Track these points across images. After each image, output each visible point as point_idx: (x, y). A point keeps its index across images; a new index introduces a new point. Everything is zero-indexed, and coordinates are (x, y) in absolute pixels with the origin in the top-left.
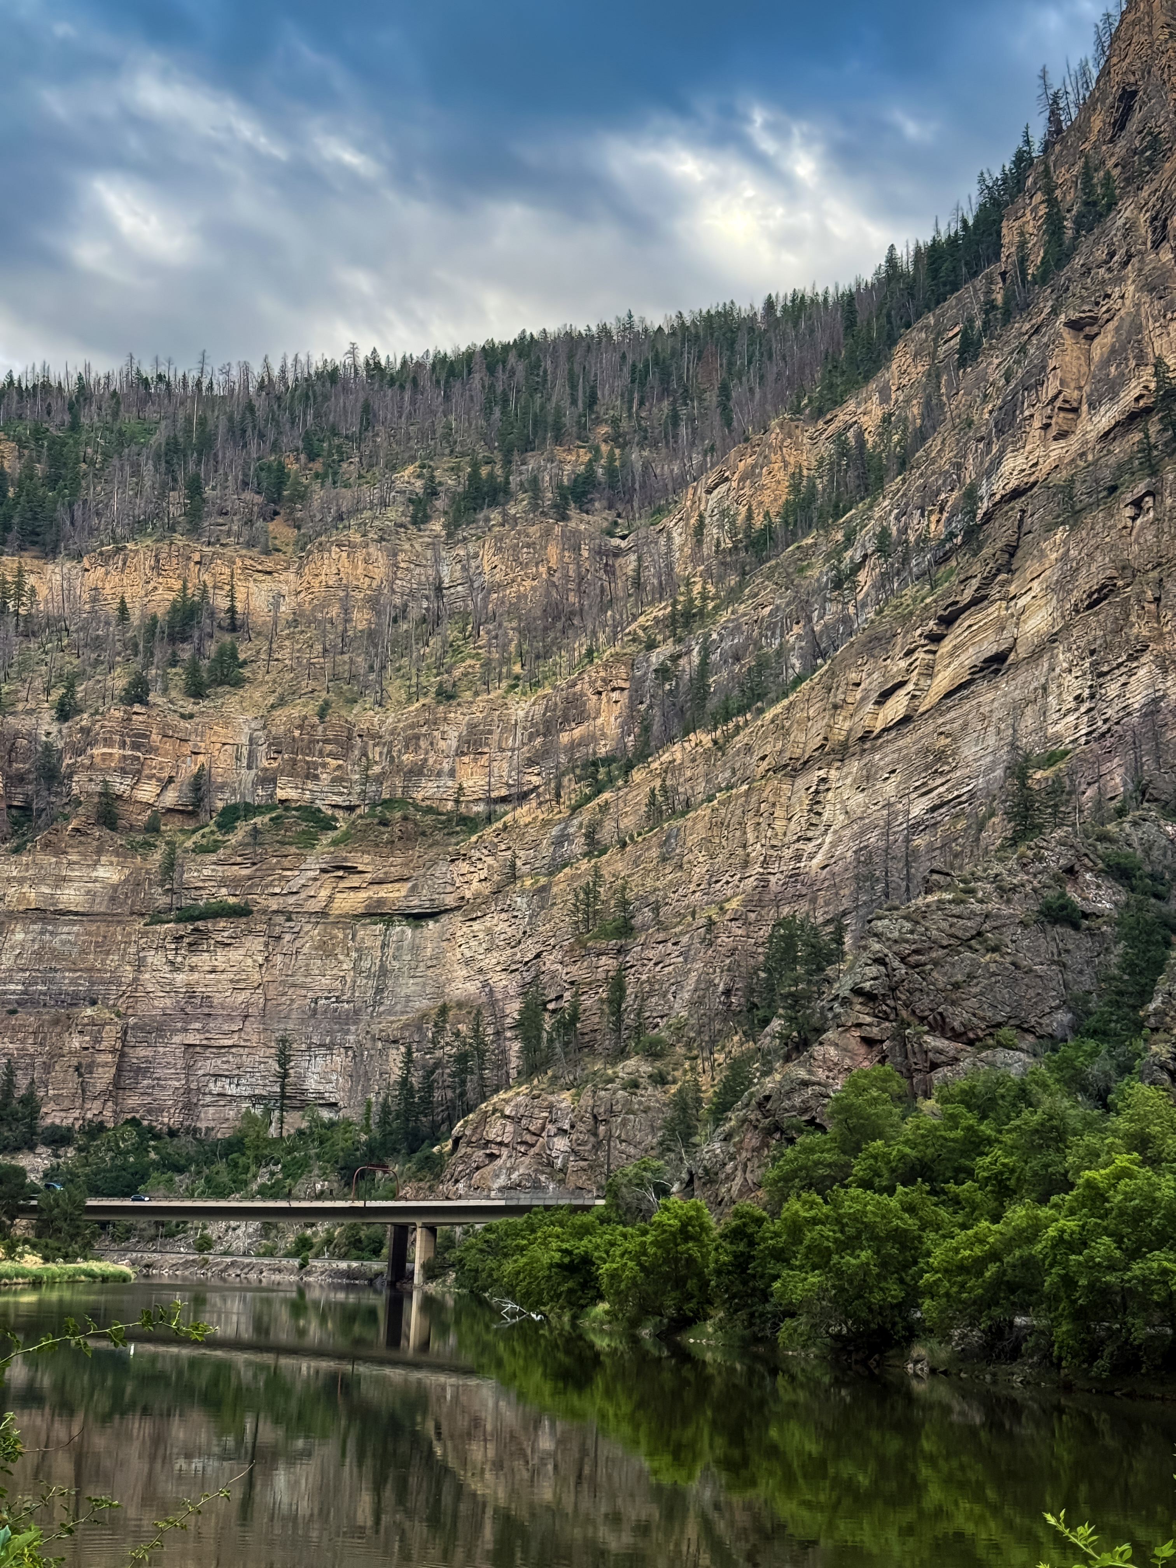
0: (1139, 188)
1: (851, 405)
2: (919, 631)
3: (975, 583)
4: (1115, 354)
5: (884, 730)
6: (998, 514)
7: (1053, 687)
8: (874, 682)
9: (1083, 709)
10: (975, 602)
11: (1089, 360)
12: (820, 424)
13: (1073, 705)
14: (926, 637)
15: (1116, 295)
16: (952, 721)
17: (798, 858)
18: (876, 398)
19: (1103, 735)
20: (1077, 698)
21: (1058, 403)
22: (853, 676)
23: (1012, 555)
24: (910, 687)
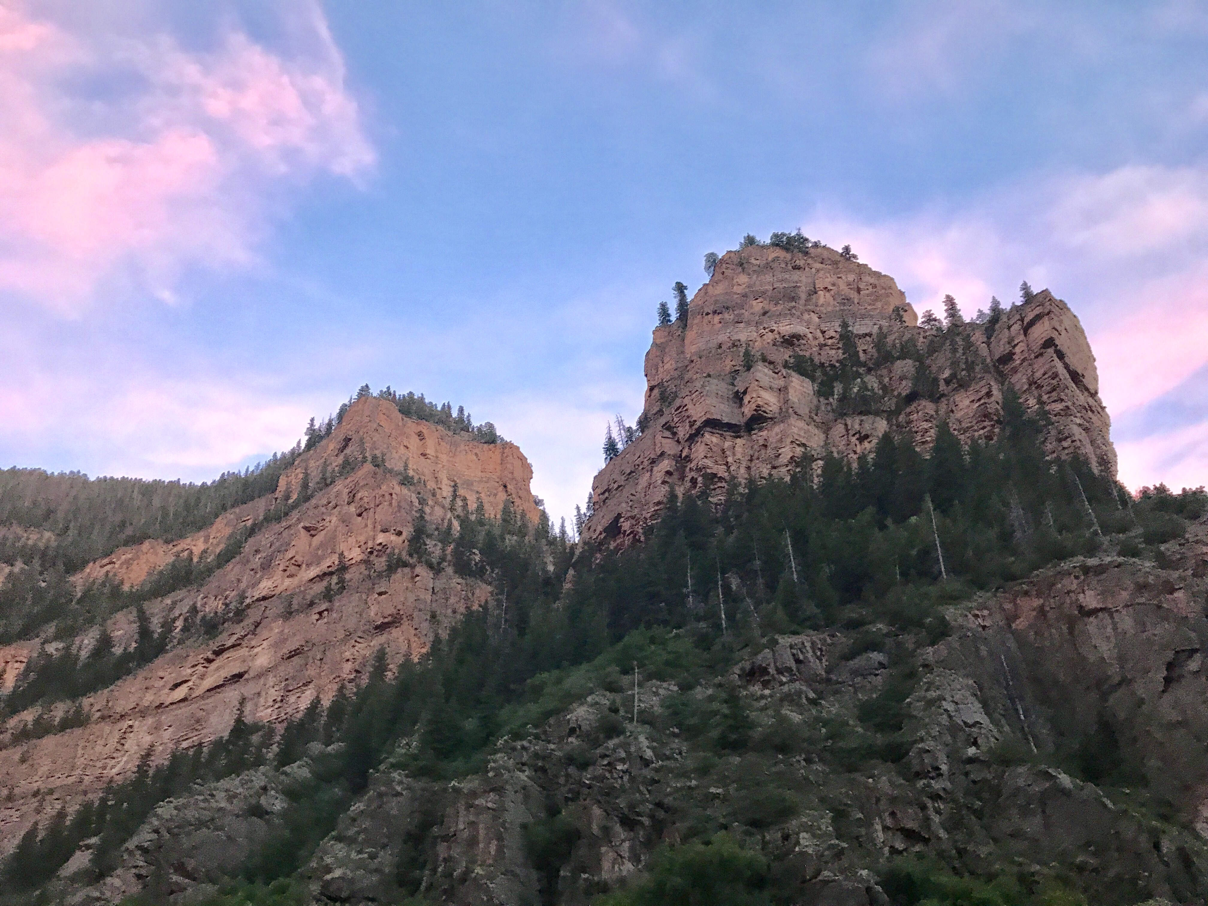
0: (346, 478)
1: (189, 540)
2: (202, 656)
3: (235, 637)
4: (322, 545)
5: (172, 704)
6: (253, 606)
7: (263, 693)
8: (171, 677)
9: (276, 706)
10: (233, 646)
11: (310, 545)
12: (171, 546)
13: (271, 704)
14: (205, 659)
15: (327, 520)
16: (207, 704)
17: (104, 768)
18: (202, 539)
19: (283, 721)
20: (274, 700)
21: (293, 561)
22: (161, 674)
23: (256, 627)
24: (190, 684)
